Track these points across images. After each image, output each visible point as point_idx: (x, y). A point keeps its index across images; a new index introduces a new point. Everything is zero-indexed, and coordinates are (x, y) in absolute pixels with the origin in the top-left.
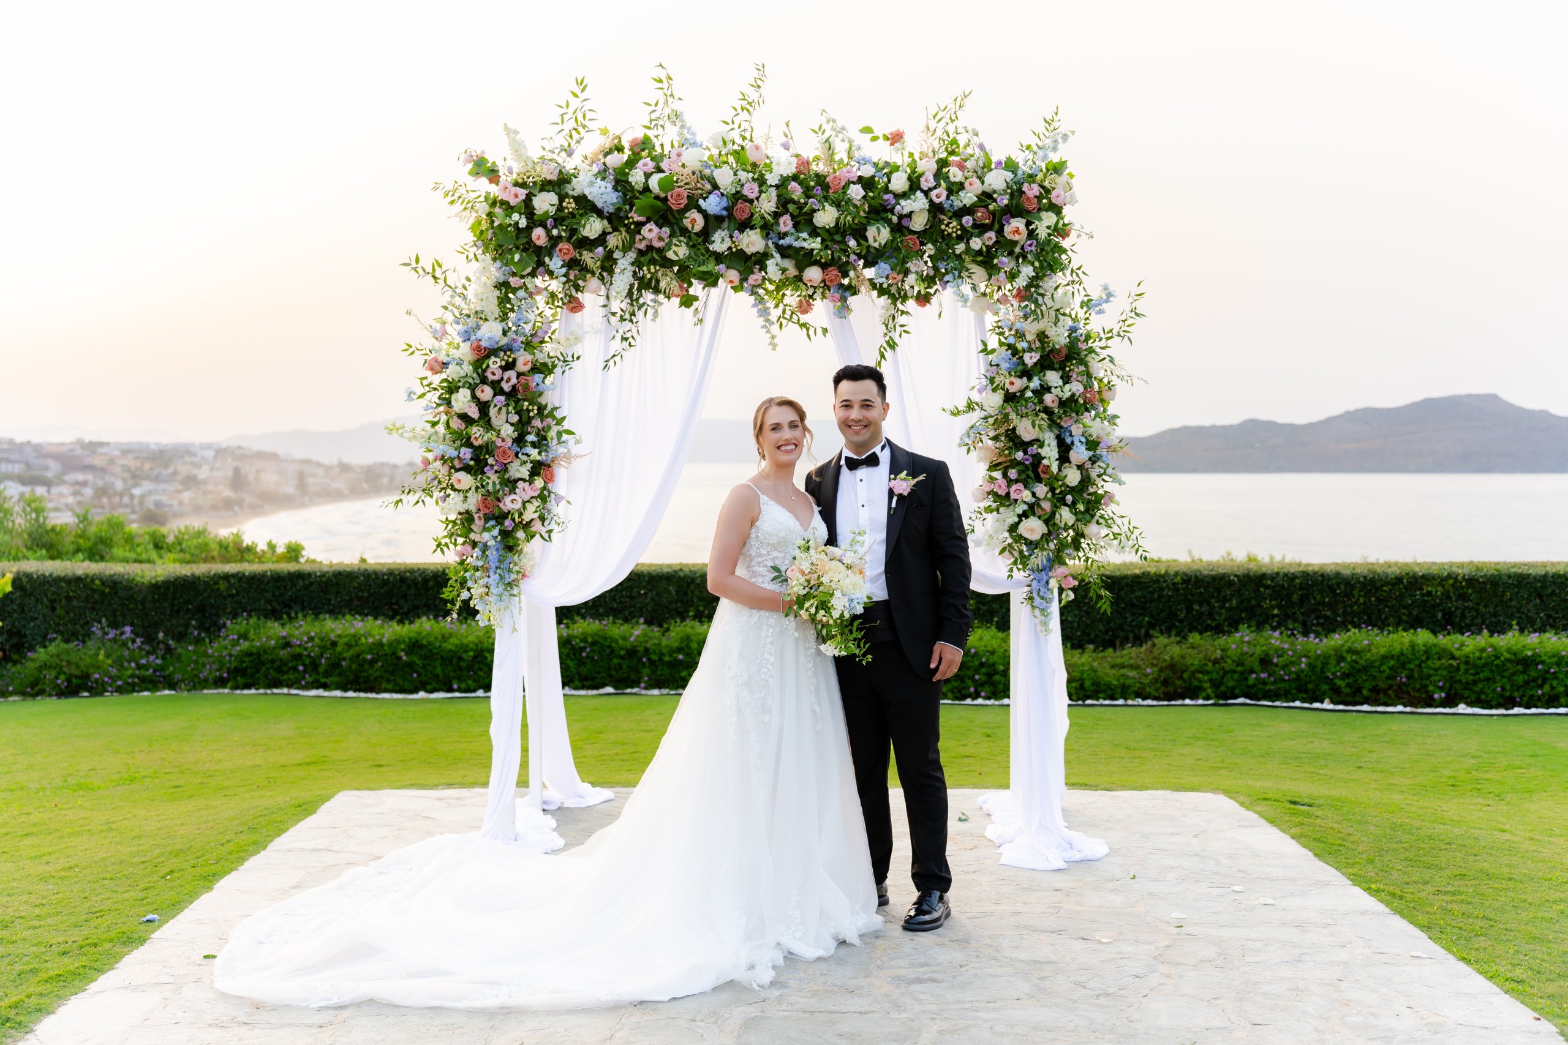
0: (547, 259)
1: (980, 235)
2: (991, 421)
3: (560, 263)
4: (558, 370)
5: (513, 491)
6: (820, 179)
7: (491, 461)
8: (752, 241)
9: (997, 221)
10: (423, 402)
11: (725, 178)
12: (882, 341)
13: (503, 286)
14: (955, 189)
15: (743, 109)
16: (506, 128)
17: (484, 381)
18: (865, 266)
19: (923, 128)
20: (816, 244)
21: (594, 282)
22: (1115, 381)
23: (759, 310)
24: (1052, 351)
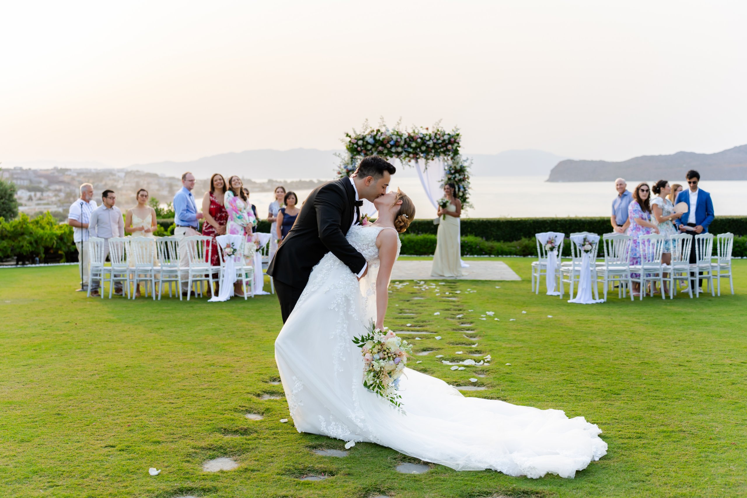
1: (443, 148)
6: (412, 138)
8: (400, 149)
9: (446, 145)
11: (394, 137)
13: (352, 158)
14: (438, 139)
15: (398, 124)
18: (421, 154)
19: (432, 127)
20: (411, 150)
22: (469, 175)
24: (457, 170)
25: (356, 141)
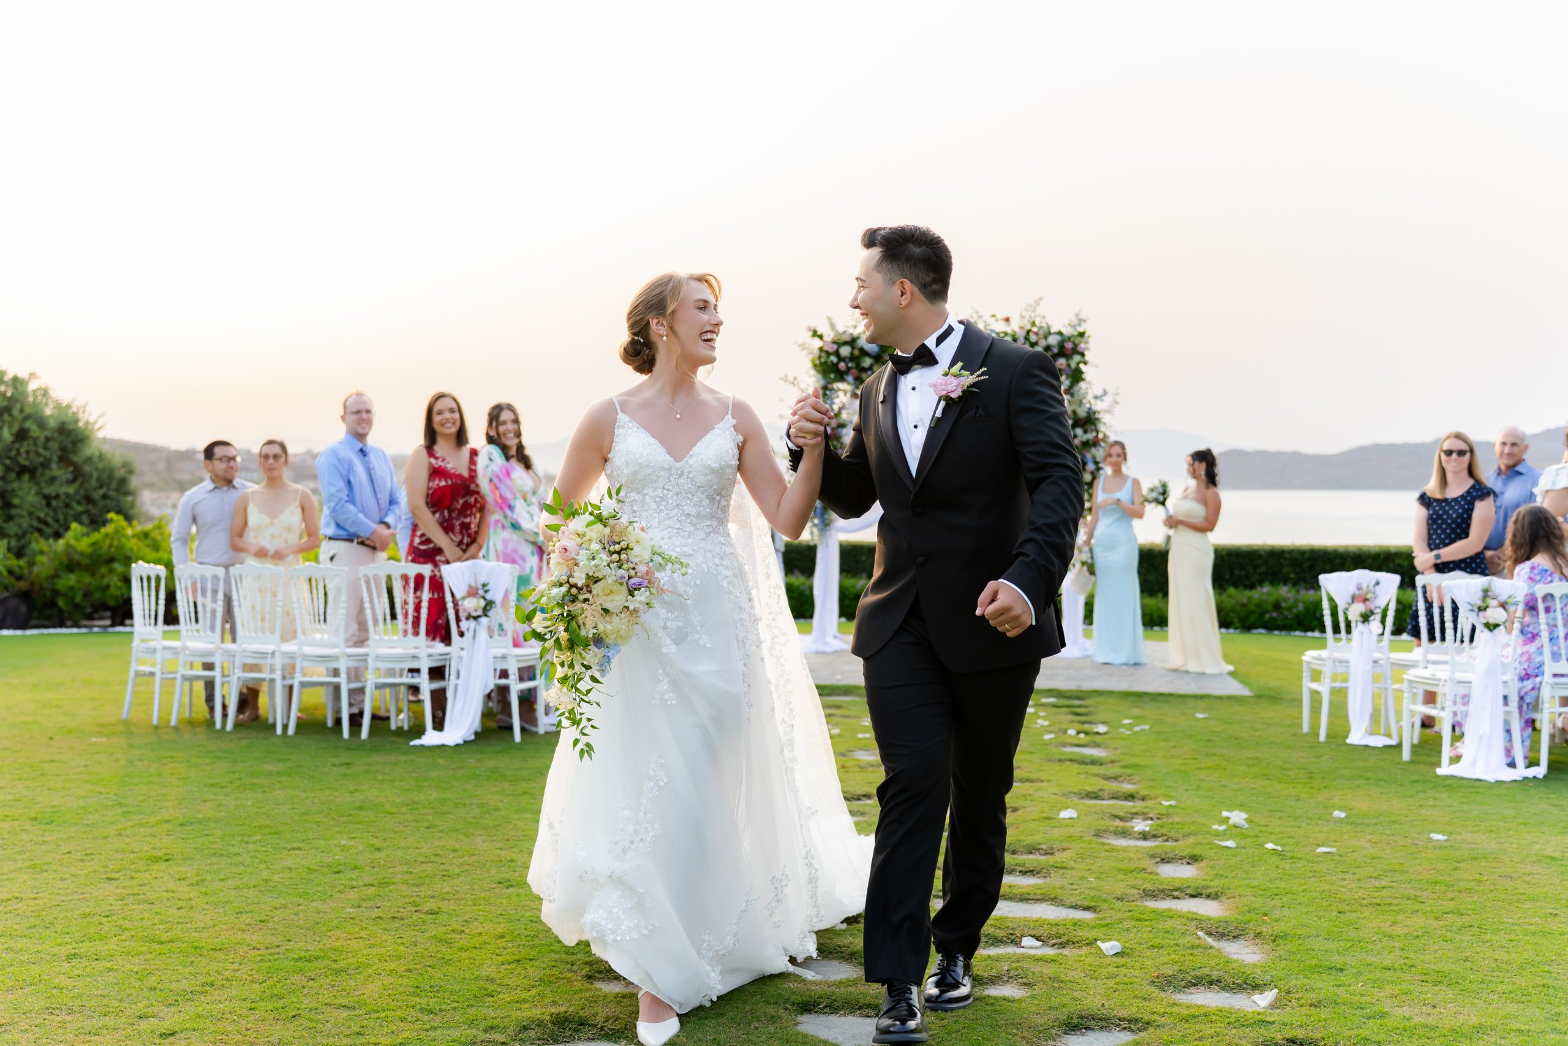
0: (845, 376)
3: (851, 378)
19: (1020, 315)
24: (1080, 418)
25: (835, 347)
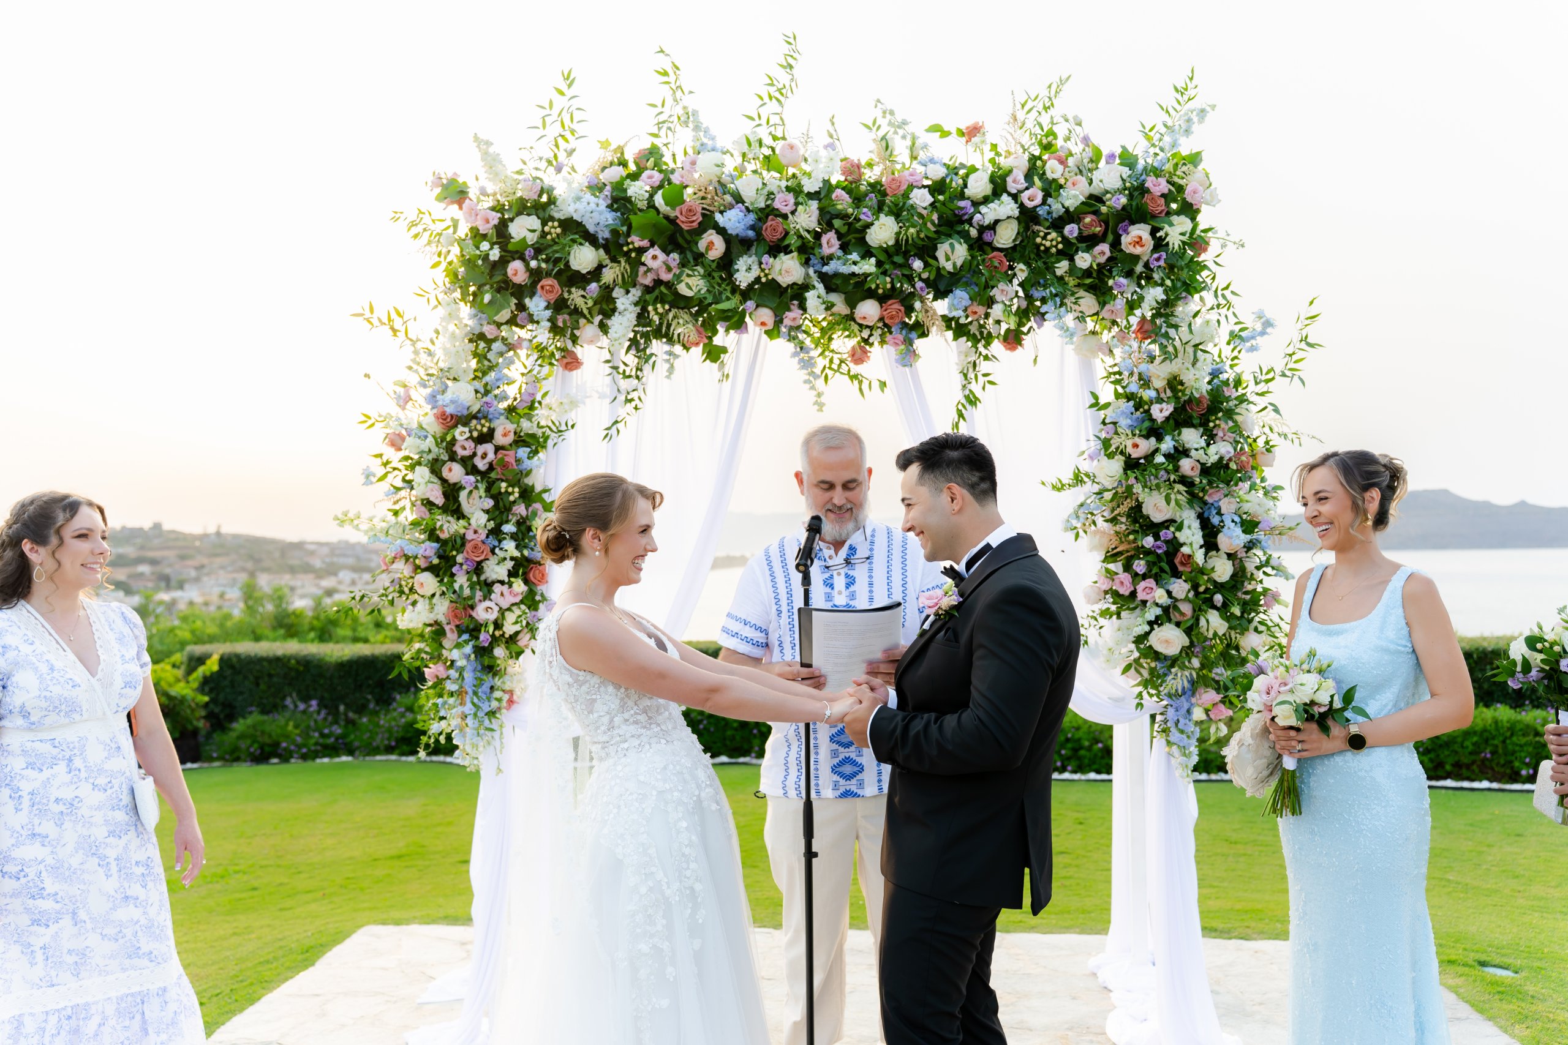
0: (527, 301)
1: (1088, 250)
2: (1108, 496)
3: (544, 304)
4: (550, 443)
5: (487, 597)
6: (875, 186)
7: (460, 559)
8: (788, 269)
9: (1112, 229)
10: (385, 486)
11: (750, 186)
12: (959, 396)
13: (478, 338)
14: (1051, 189)
15: (771, 98)
16: (476, 136)
17: (453, 458)
18: (935, 299)
19: (1008, 118)
20: (869, 266)
21: (588, 330)
22: (1275, 439)
23: (802, 360)
24: (1190, 401)
